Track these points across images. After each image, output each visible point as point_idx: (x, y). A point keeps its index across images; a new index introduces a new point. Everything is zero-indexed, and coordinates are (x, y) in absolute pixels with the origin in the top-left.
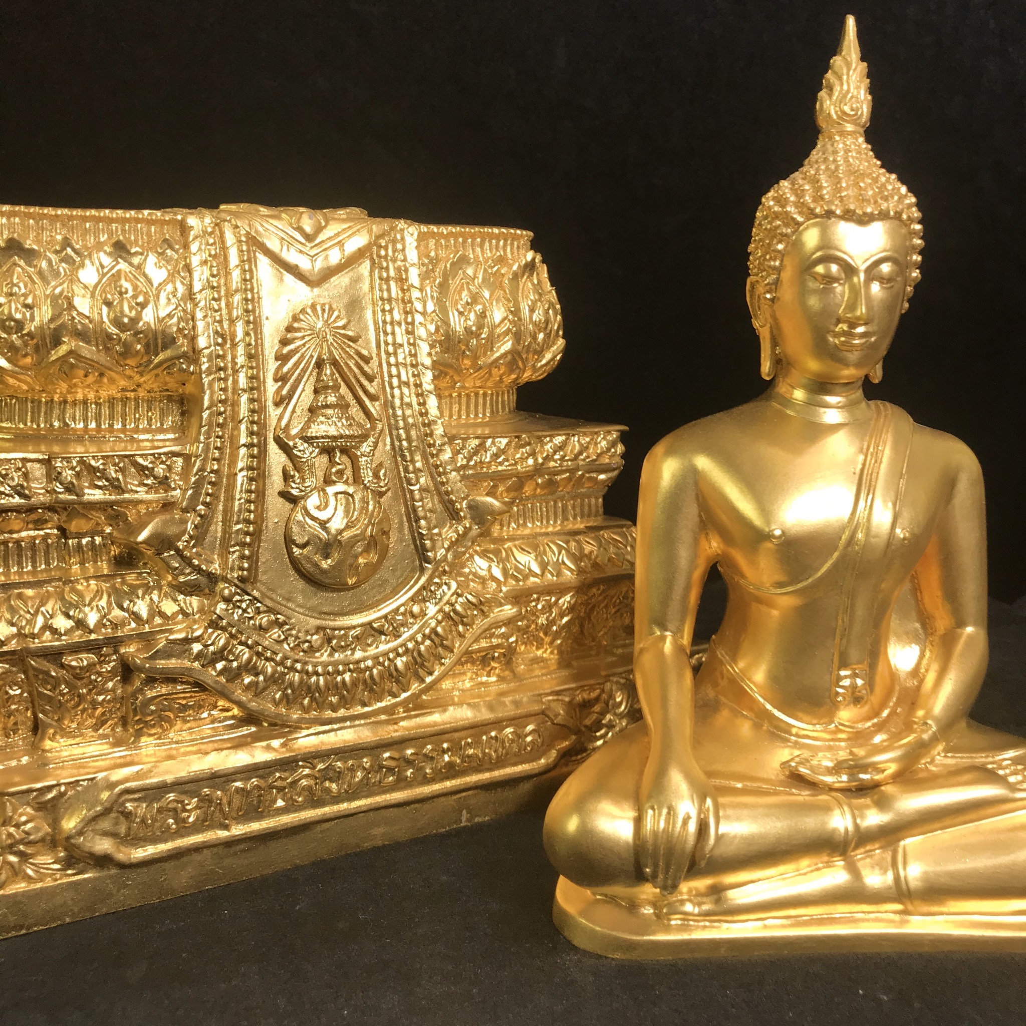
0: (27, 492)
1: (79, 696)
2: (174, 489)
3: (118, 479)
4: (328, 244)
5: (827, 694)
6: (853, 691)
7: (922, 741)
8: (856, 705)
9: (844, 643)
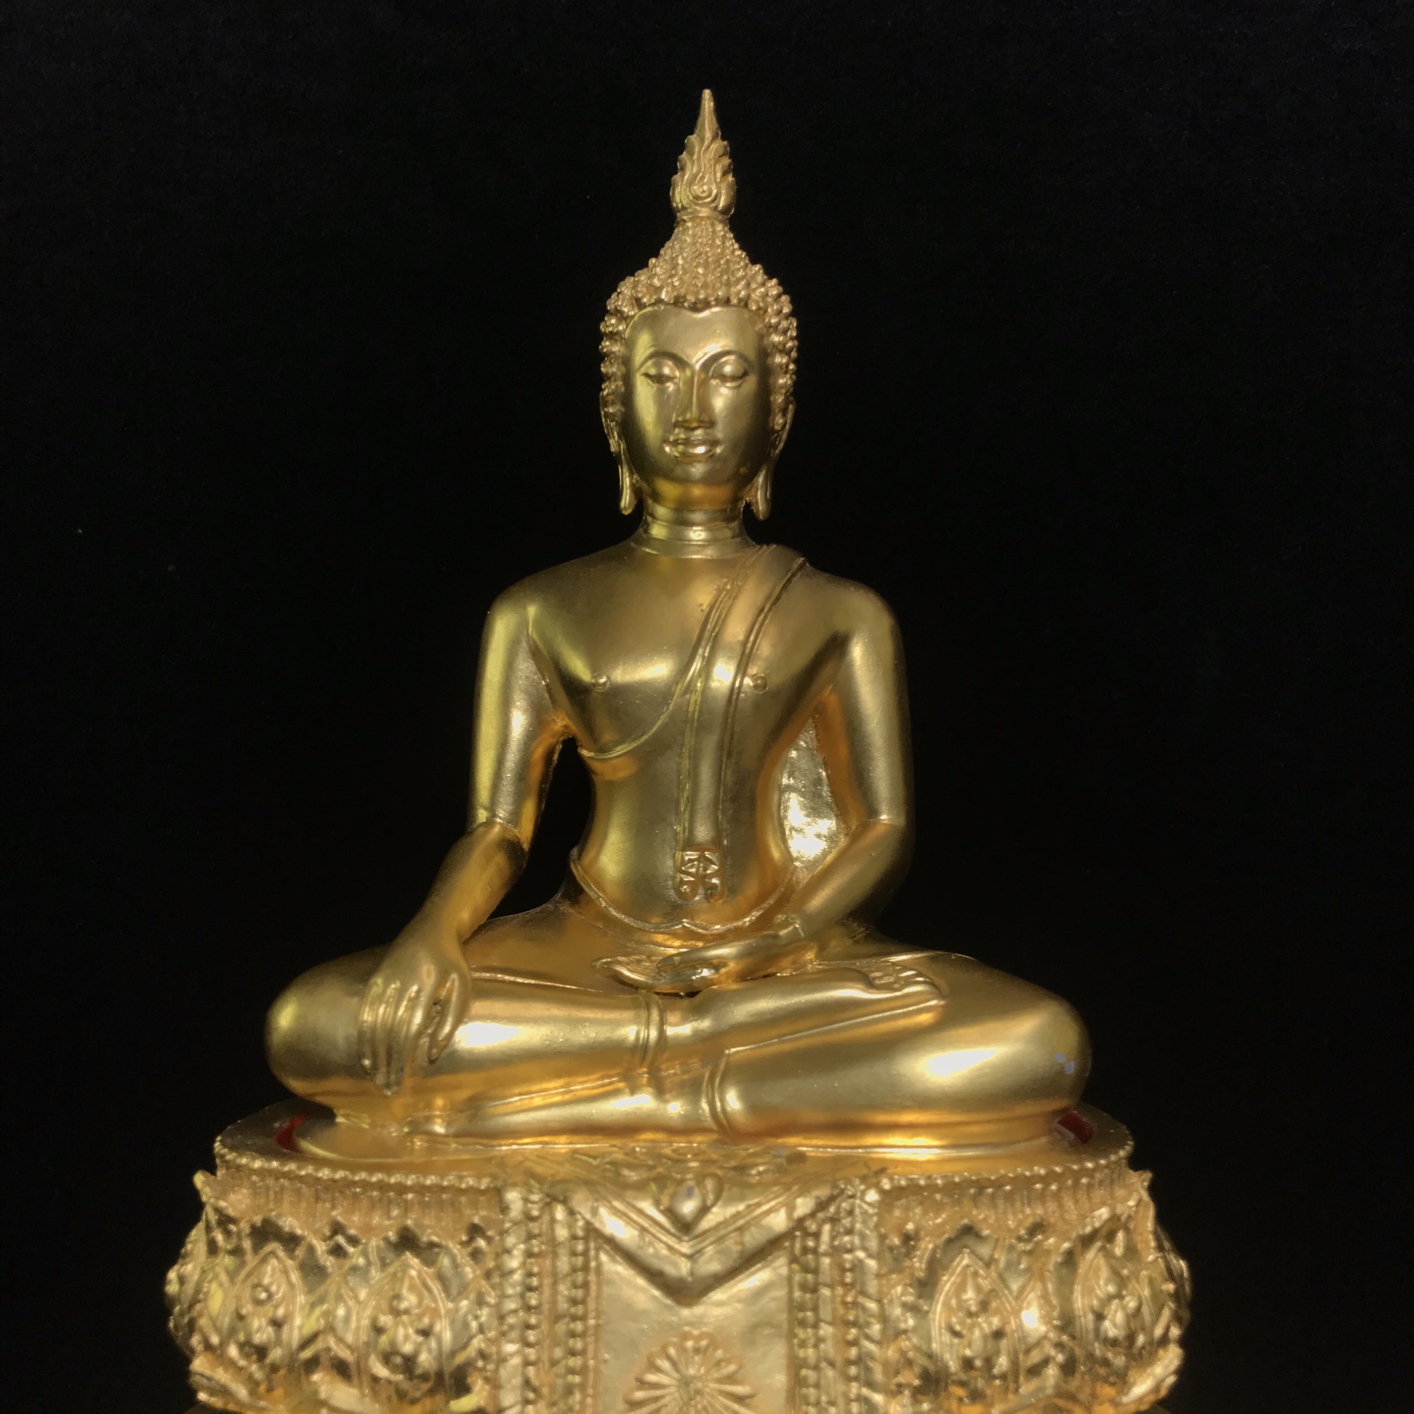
4: (719, 1234)
5: (670, 883)
6: (702, 879)
7: (776, 937)
8: (708, 897)
9: (687, 816)
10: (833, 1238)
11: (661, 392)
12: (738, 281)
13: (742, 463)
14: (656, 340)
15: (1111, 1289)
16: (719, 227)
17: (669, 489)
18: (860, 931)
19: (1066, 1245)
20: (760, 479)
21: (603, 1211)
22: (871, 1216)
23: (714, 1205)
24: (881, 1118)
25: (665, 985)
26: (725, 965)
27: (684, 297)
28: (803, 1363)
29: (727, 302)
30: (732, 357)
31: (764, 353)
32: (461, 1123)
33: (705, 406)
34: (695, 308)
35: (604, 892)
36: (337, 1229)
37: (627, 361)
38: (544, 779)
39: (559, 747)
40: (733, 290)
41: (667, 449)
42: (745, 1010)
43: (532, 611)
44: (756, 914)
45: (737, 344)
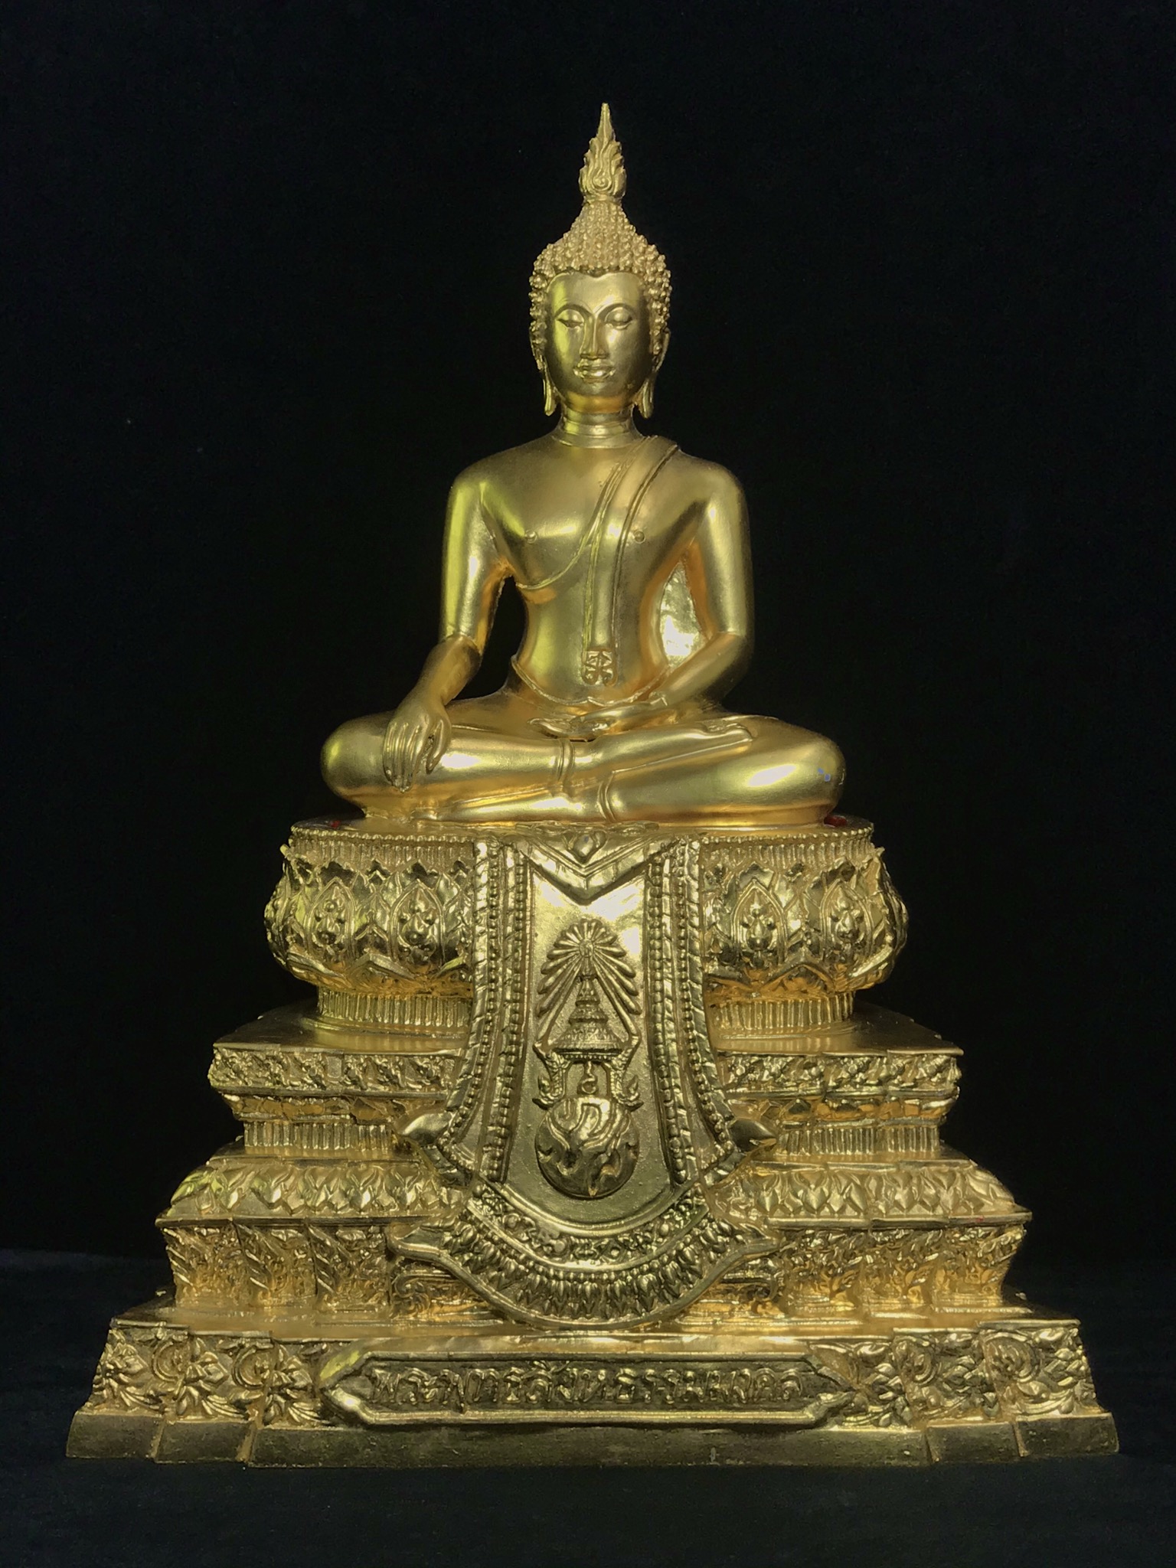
0: (323, 1082)
1: (349, 1266)
2: (443, 1088)
3: (396, 1077)
4: (602, 865)
5: (579, 672)
6: (600, 671)
7: (649, 705)
8: (605, 682)
9: (590, 627)
10: (671, 868)
11: (572, 333)
12: (625, 253)
13: (629, 380)
14: (568, 295)
15: (844, 905)
16: (614, 208)
17: (577, 399)
18: (710, 706)
19: (816, 878)
20: (645, 389)
21: (536, 852)
22: (695, 856)
23: (600, 847)
24: (708, 809)
25: (574, 735)
26: (614, 721)
27: (587, 266)
28: (653, 937)
29: (617, 268)
30: (621, 308)
31: (644, 302)
32: (446, 812)
33: (601, 343)
34: (594, 274)
35: (535, 680)
36: (376, 866)
37: (548, 308)
38: (493, 603)
39: (503, 583)
40: (622, 260)
41: (576, 373)
42: (626, 748)
43: (483, 486)
44: (638, 694)
45: (624, 298)
